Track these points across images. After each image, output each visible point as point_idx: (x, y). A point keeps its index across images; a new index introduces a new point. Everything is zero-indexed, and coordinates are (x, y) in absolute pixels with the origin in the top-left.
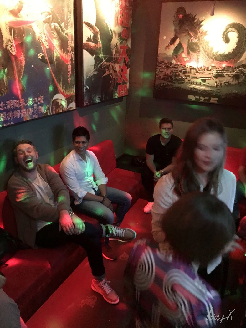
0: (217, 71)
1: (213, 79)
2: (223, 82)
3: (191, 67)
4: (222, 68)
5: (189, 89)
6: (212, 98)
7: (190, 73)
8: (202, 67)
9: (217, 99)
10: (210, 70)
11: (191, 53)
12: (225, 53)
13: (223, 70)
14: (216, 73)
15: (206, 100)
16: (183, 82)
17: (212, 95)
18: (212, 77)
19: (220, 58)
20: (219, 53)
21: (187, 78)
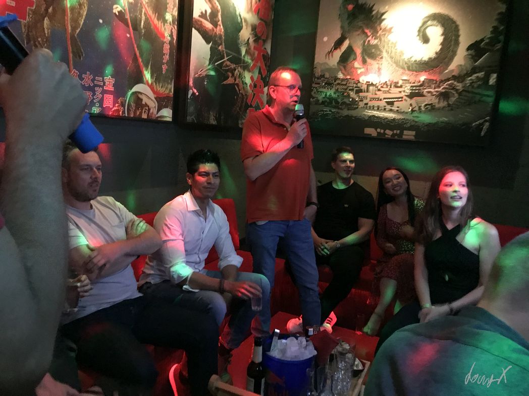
0: (411, 86)
1: (405, 99)
2: (423, 105)
3: (369, 82)
4: (419, 82)
5: (367, 118)
6: (405, 132)
7: (367, 91)
8: (386, 82)
9: (414, 133)
10: (401, 87)
11: (369, 60)
12: (423, 59)
13: (421, 86)
14: (411, 90)
15: (396, 134)
16: (357, 106)
17: (405, 126)
18: (405, 97)
19: (416, 67)
20: (413, 59)
21: (362, 101)
